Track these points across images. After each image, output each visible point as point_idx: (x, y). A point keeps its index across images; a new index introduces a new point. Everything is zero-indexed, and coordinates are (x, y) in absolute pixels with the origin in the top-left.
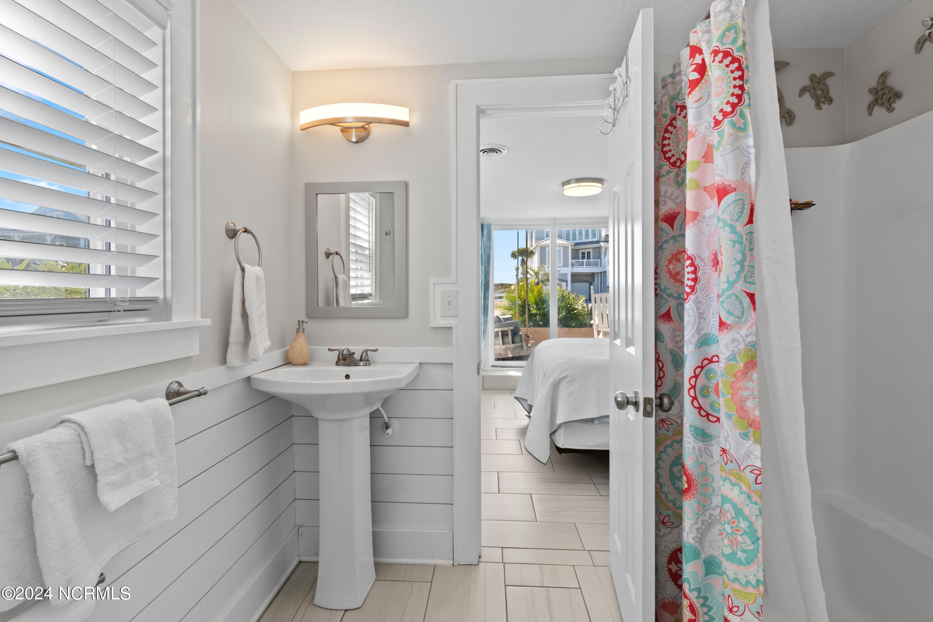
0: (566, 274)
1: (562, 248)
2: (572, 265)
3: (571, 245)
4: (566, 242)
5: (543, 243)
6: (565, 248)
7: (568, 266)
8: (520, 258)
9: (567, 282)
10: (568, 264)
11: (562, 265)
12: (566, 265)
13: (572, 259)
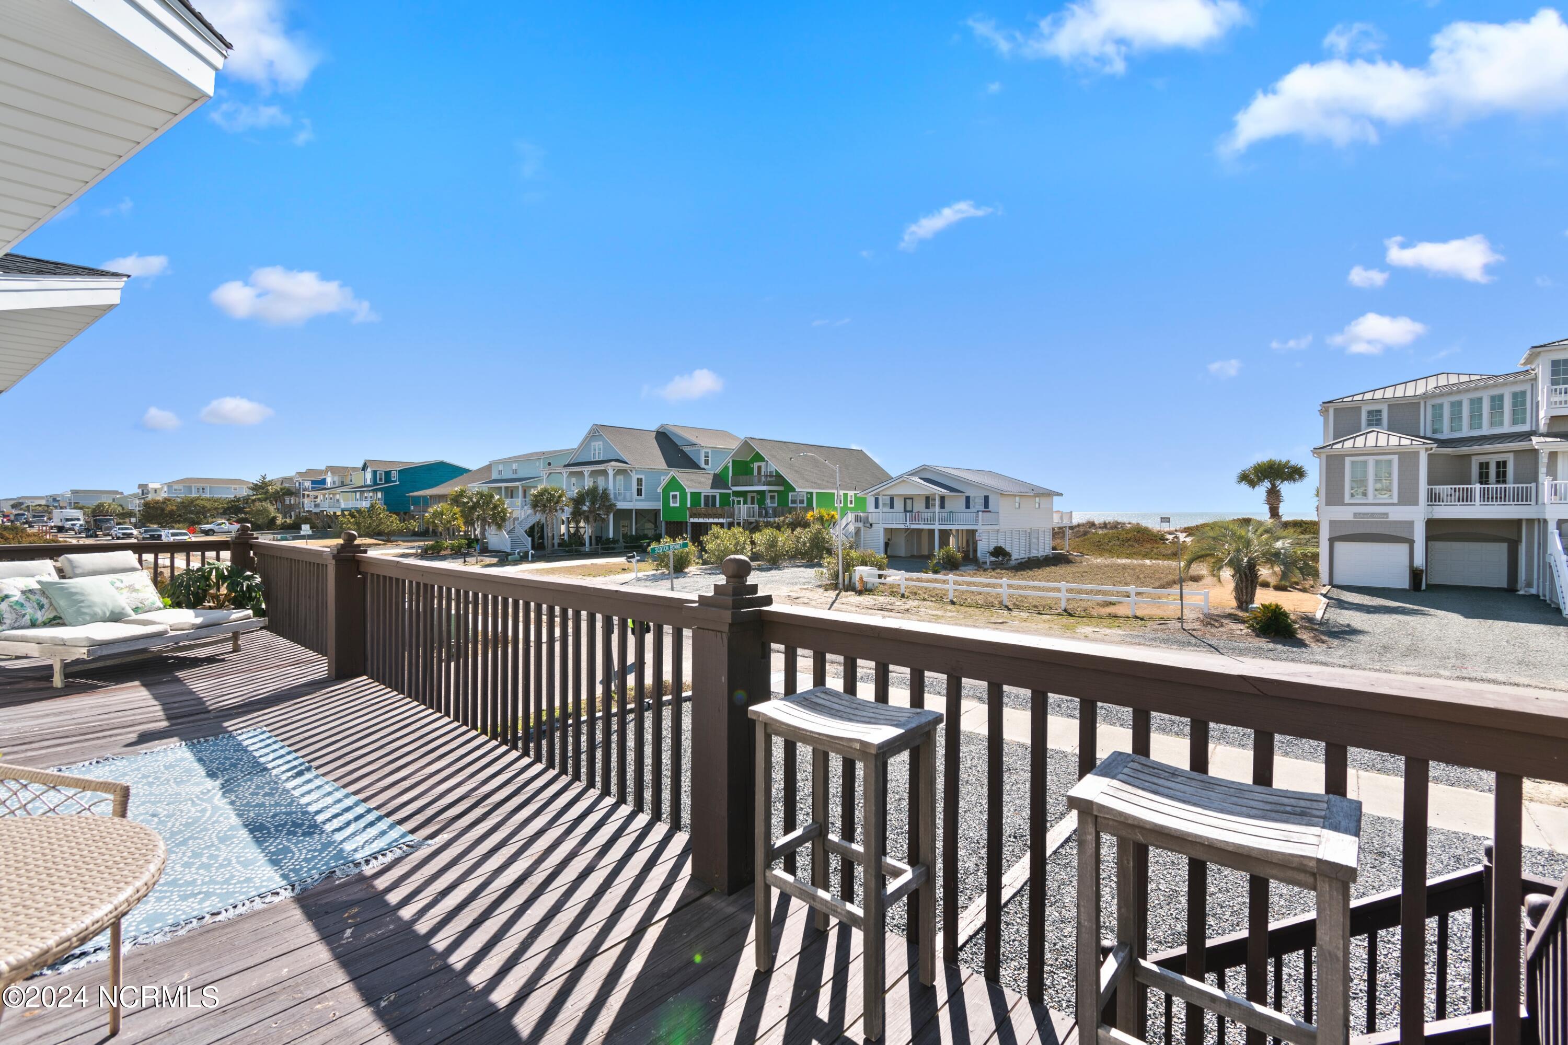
0: (1411, 523)
1: (1395, 458)
2: (1433, 498)
3: (1427, 450)
4: (1408, 442)
5: (1334, 447)
6: (1408, 459)
7: (1415, 502)
8: (1267, 484)
9: (1411, 542)
10: (1418, 497)
11: (1395, 500)
12: (1408, 497)
13: (1431, 482)
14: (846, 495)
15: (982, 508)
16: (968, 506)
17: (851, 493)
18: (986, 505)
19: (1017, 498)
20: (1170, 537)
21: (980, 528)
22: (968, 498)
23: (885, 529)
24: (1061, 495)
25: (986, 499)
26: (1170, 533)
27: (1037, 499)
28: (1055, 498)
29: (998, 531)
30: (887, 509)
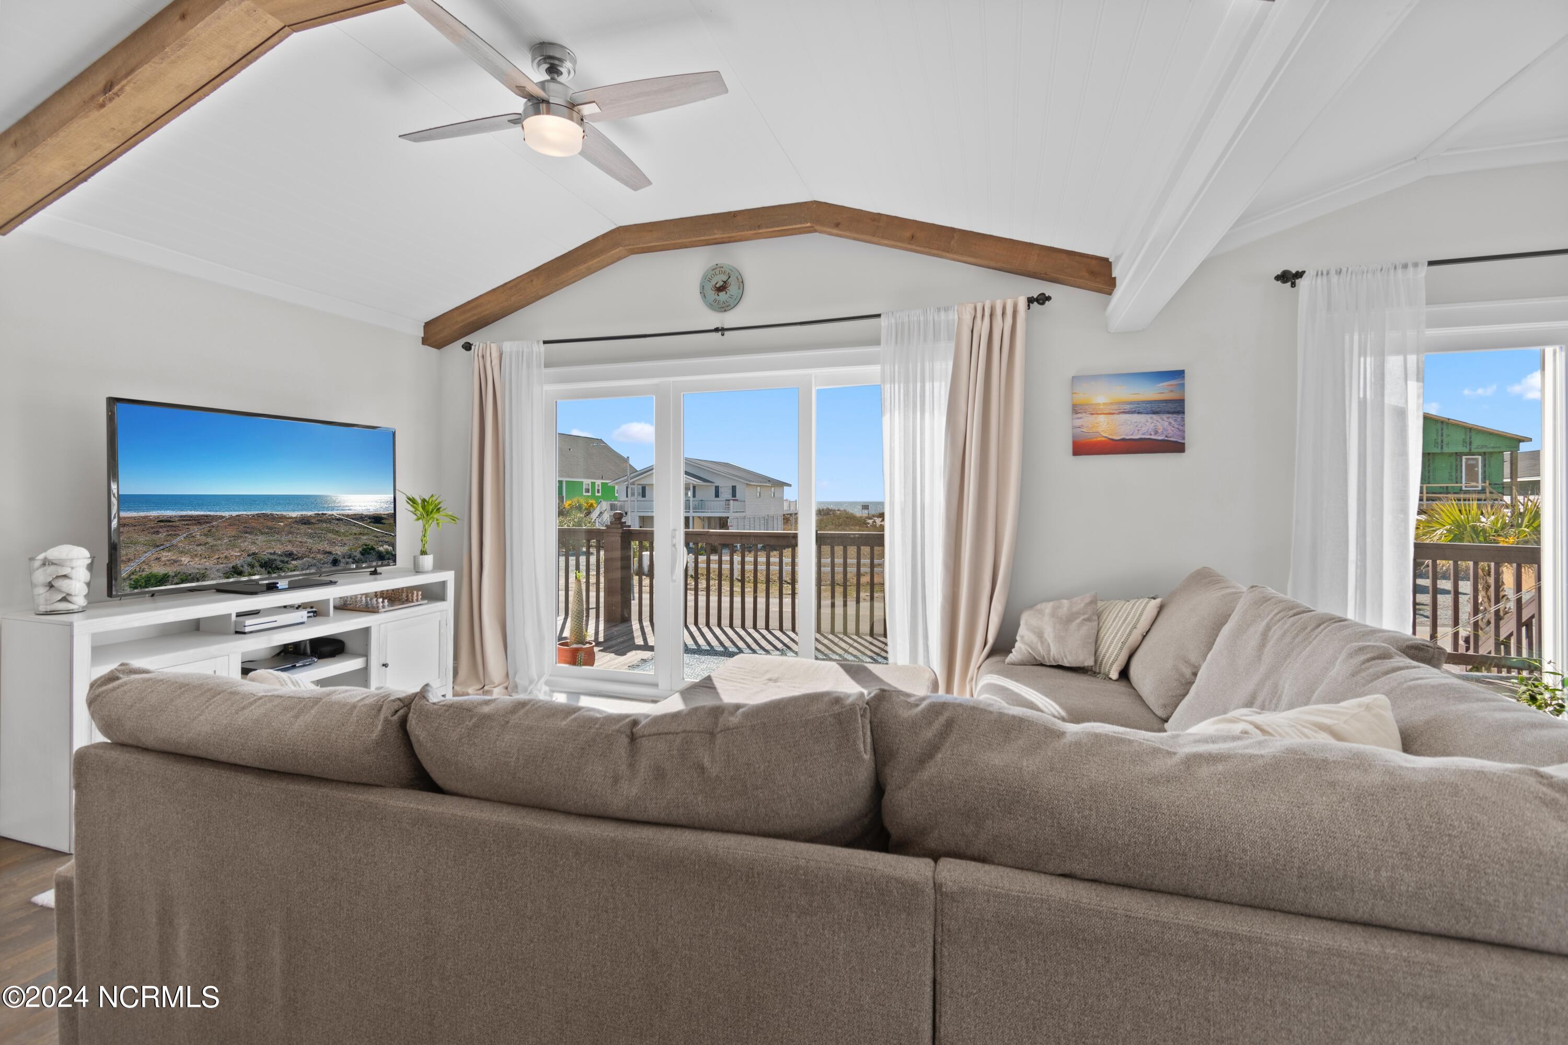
14: (593, 484)
15: (730, 497)
16: (717, 495)
17: (598, 482)
18: (734, 495)
19: (759, 488)
20: (870, 521)
21: (731, 515)
22: (717, 488)
23: (640, 517)
24: (789, 485)
25: (734, 488)
26: (870, 518)
27: (773, 489)
28: (785, 488)
29: (744, 518)
30: (640, 498)
